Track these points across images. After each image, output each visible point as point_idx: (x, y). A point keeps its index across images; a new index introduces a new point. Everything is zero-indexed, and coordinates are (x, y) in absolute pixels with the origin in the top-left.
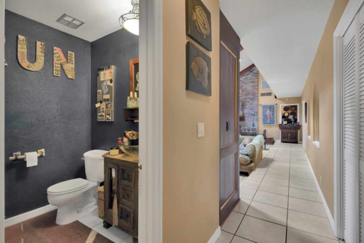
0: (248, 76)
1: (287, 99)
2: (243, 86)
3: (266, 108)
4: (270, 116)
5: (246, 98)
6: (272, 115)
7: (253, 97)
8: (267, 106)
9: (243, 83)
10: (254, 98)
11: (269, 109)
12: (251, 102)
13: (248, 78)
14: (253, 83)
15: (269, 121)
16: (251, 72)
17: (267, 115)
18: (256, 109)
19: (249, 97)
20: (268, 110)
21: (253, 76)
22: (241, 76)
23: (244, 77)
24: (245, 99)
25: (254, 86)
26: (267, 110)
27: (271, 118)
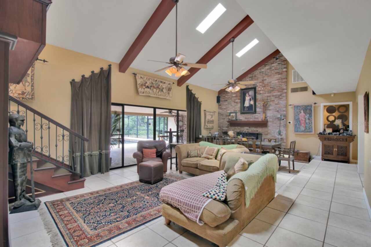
0: (273, 65)
1: (332, 95)
2: (266, 80)
3: (299, 109)
4: (305, 121)
5: (270, 96)
6: (309, 119)
7: (279, 93)
8: (300, 107)
9: (266, 75)
10: (281, 95)
11: (304, 111)
12: (276, 101)
13: (273, 68)
14: (279, 74)
15: (303, 129)
16: (277, 59)
17: (300, 120)
18: (284, 111)
19: (274, 94)
20: (302, 111)
21: (280, 64)
22: (263, 66)
23: (267, 67)
24: (268, 96)
25: (282, 79)
26: (301, 113)
27: (307, 124)
